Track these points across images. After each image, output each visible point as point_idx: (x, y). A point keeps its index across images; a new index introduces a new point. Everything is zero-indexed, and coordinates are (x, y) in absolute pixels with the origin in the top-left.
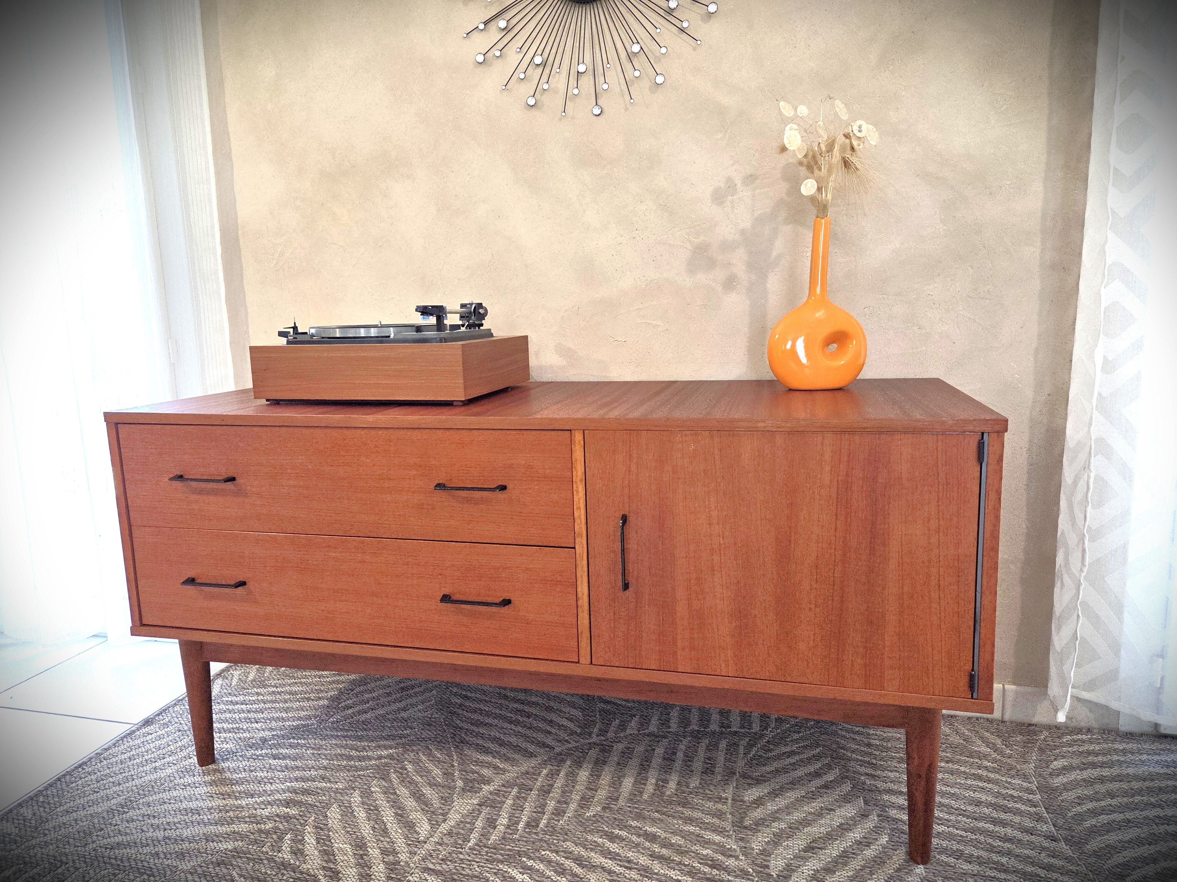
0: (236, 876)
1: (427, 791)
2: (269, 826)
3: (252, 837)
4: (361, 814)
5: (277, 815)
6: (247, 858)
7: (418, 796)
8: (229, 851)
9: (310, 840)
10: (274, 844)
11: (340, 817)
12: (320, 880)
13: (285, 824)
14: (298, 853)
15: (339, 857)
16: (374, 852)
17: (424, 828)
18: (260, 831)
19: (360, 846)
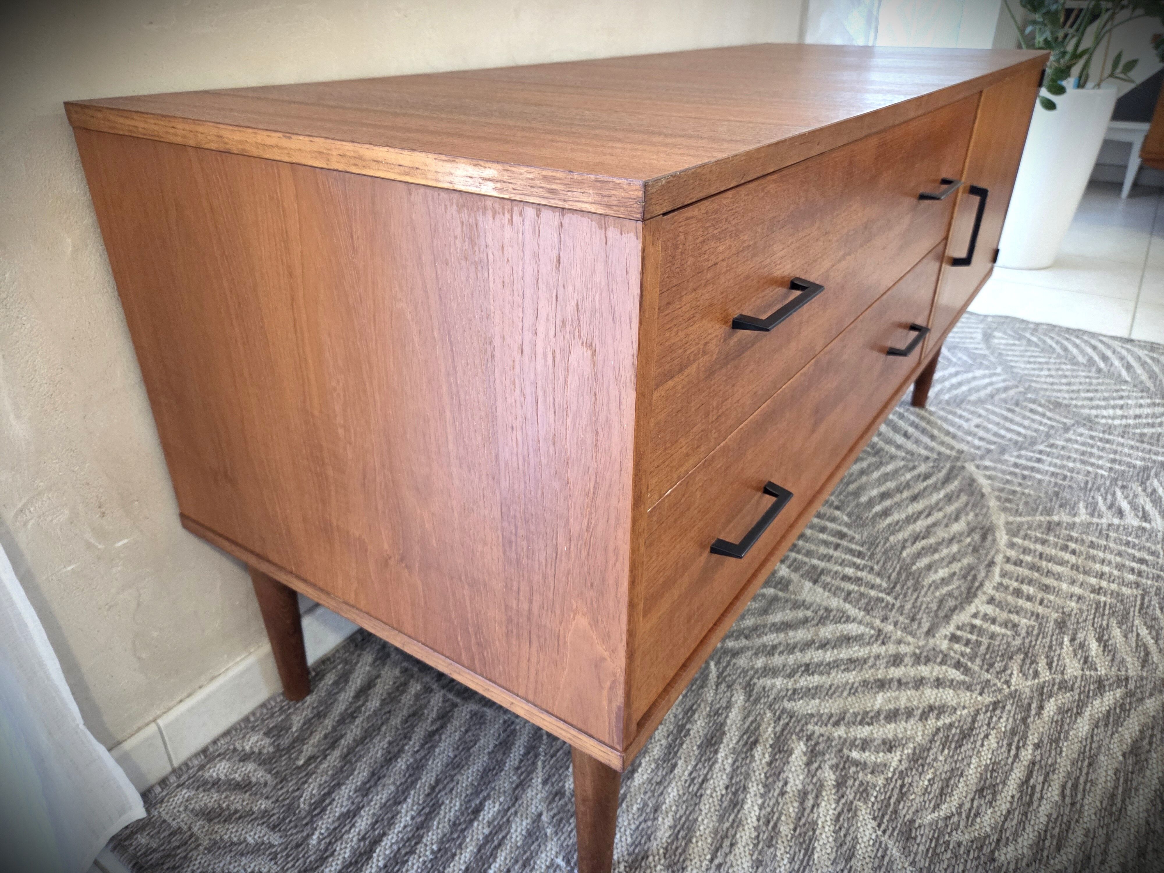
0: (936, 814)
1: (777, 617)
2: (829, 776)
3: (851, 797)
4: (816, 680)
5: (808, 764)
6: (898, 801)
7: (786, 626)
8: (879, 826)
9: (863, 732)
10: (869, 770)
11: (817, 701)
12: (945, 724)
13: (827, 756)
14: (889, 746)
15: (903, 703)
16: (895, 673)
17: (852, 629)
18: (840, 785)
19: (882, 685)
